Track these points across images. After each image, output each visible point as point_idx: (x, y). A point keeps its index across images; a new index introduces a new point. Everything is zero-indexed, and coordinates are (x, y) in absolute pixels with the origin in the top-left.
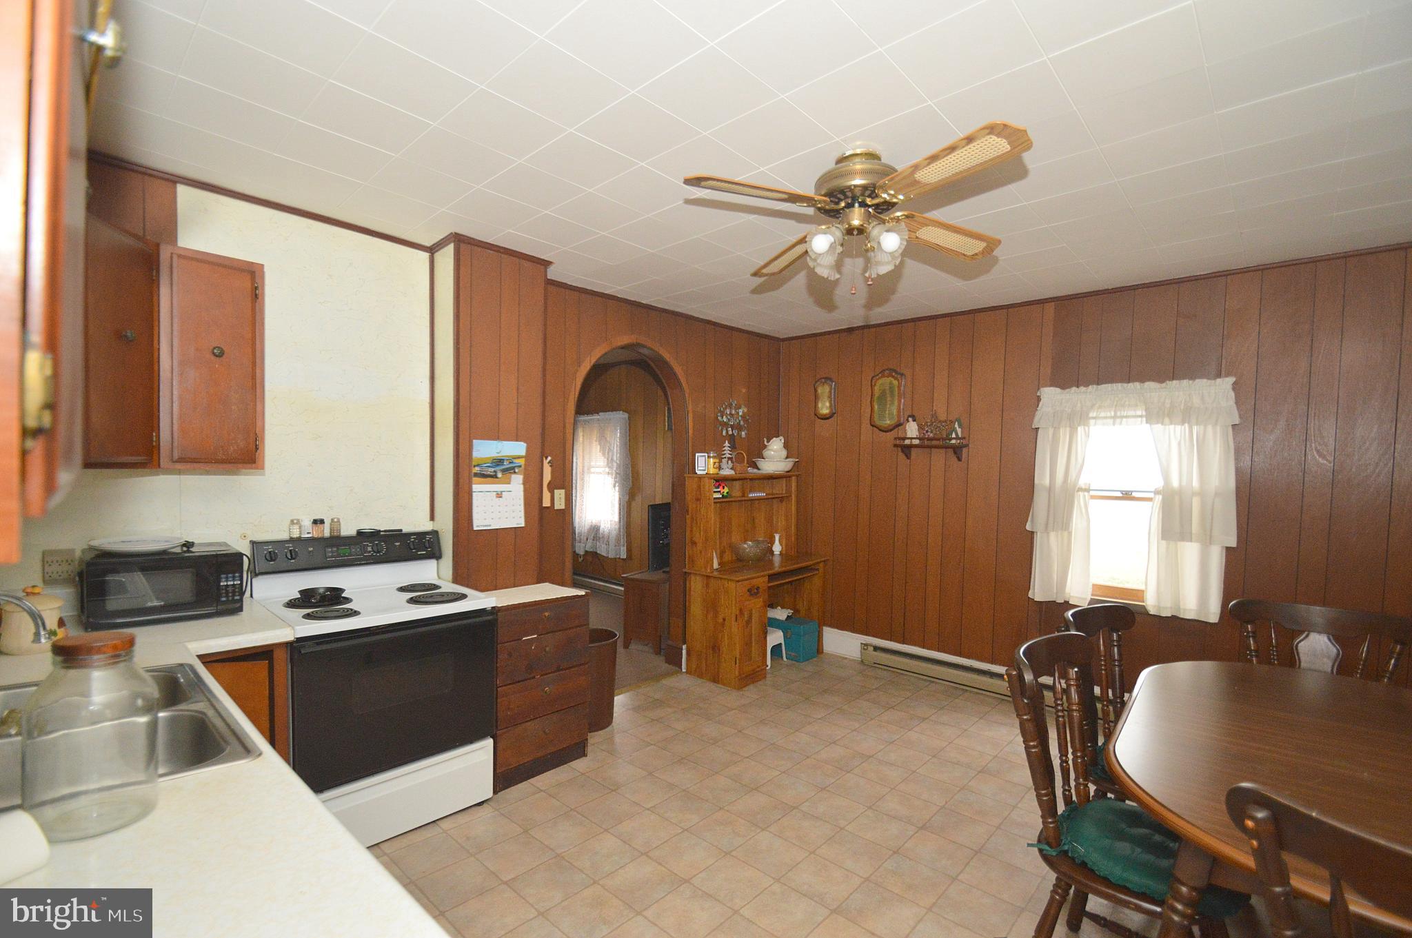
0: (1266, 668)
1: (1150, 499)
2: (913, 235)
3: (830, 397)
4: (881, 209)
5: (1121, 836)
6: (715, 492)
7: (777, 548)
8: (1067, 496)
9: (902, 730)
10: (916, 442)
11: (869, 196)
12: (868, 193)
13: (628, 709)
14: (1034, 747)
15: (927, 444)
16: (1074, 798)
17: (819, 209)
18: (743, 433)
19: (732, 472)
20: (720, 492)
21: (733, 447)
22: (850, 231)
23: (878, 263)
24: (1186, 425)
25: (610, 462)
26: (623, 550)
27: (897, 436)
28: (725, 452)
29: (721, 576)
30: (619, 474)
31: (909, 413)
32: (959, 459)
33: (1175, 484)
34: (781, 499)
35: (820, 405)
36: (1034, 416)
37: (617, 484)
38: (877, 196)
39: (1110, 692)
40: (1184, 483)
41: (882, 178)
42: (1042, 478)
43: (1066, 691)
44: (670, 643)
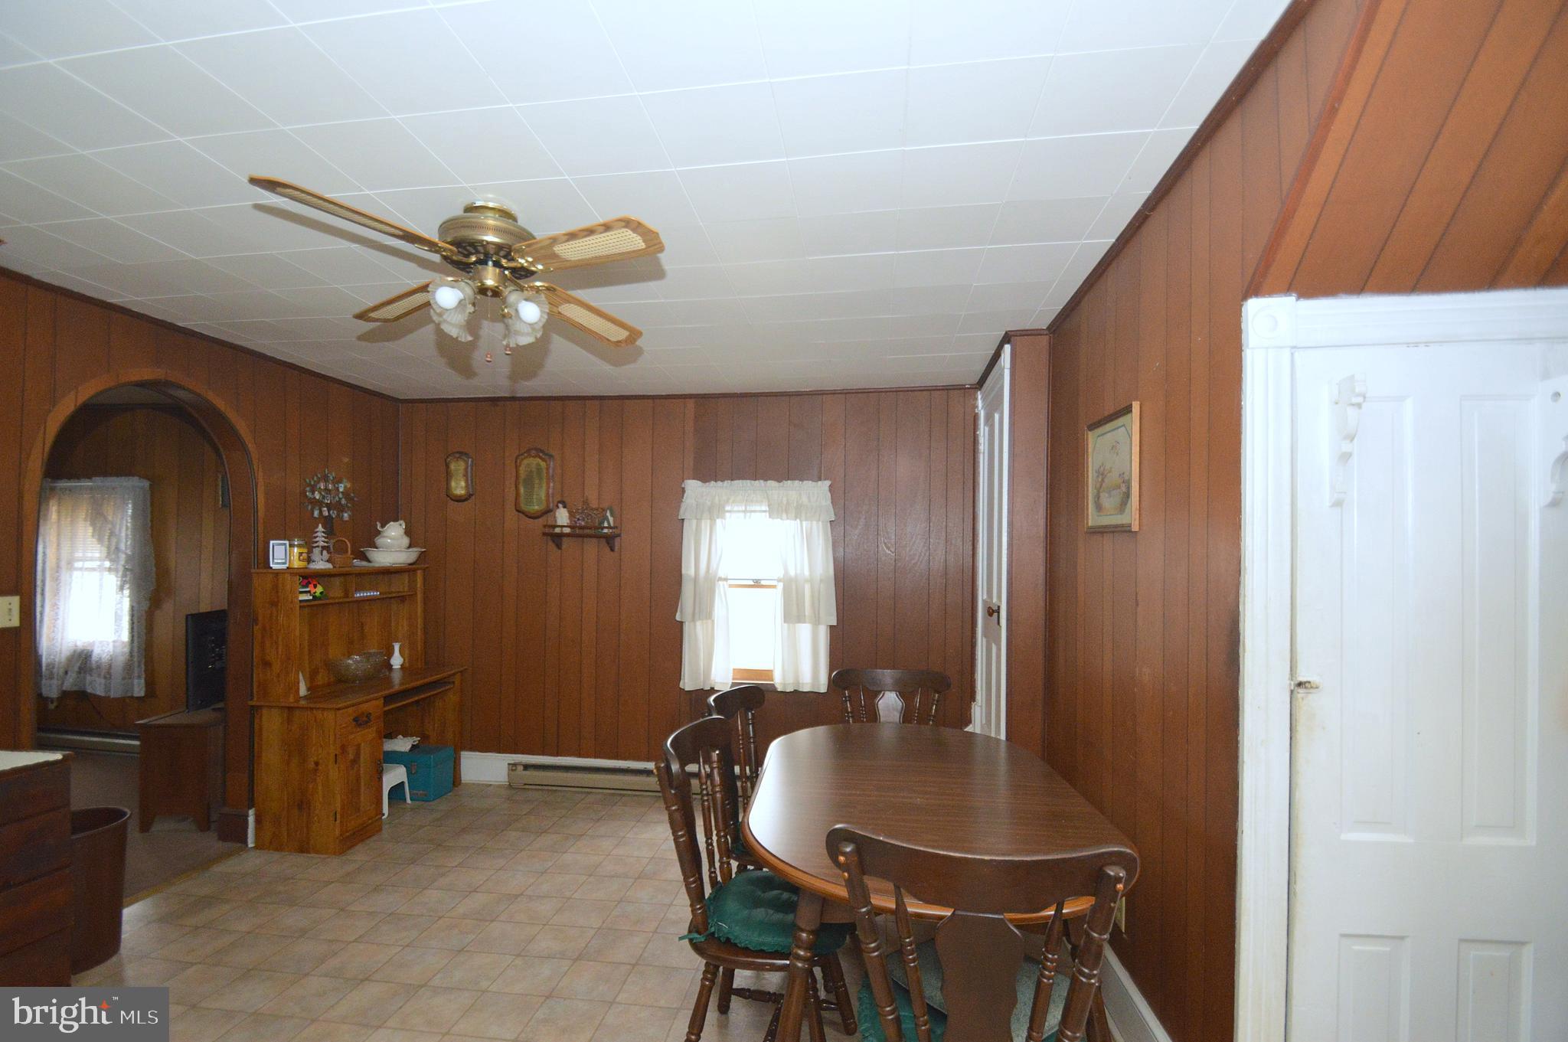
0: (858, 725)
1: (774, 587)
2: (555, 309)
3: (465, 475)
4: (520, 274)
5: (757, 903)
6: (301, 592)
7: (397, 661)
8: (709, 586)
9: (555, 854)
10: (567, 530)
11: (505, 257)
12: (502, 253)
13: (149, 922)
14: (682, 836)
15: (579, 533)
16: (719, 879)
17: (445, 258)
18: (346, 515)
19: (329, 566)
20: (309, 592)
21: (330, 533)
22: (483, 290)
23: (517, 333)
24: (798, 520)
25: (112, 553)
26: (139, 684)
27: (545, 523)
28: (317, 539)
29: (312, 705)
30: (131, 570)
31: (558, 498)
32: (612, 550)
33: (792, 573)
34: (402, 599)
35: (453, 484)
36: (679, 506)
37: (127, 586)
38: (513, 260)
39: (747, 768)
40: (798, 572)
41: (520, 242)
42: (688, 569)
43: (710, 776)
44: (226, 810)
